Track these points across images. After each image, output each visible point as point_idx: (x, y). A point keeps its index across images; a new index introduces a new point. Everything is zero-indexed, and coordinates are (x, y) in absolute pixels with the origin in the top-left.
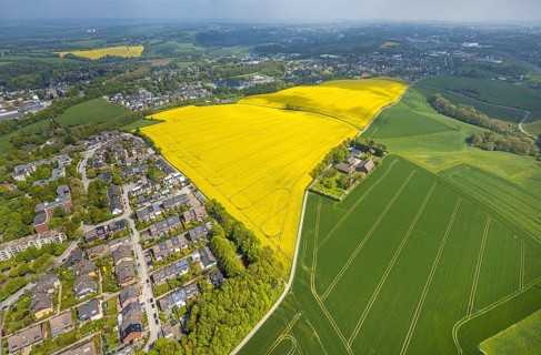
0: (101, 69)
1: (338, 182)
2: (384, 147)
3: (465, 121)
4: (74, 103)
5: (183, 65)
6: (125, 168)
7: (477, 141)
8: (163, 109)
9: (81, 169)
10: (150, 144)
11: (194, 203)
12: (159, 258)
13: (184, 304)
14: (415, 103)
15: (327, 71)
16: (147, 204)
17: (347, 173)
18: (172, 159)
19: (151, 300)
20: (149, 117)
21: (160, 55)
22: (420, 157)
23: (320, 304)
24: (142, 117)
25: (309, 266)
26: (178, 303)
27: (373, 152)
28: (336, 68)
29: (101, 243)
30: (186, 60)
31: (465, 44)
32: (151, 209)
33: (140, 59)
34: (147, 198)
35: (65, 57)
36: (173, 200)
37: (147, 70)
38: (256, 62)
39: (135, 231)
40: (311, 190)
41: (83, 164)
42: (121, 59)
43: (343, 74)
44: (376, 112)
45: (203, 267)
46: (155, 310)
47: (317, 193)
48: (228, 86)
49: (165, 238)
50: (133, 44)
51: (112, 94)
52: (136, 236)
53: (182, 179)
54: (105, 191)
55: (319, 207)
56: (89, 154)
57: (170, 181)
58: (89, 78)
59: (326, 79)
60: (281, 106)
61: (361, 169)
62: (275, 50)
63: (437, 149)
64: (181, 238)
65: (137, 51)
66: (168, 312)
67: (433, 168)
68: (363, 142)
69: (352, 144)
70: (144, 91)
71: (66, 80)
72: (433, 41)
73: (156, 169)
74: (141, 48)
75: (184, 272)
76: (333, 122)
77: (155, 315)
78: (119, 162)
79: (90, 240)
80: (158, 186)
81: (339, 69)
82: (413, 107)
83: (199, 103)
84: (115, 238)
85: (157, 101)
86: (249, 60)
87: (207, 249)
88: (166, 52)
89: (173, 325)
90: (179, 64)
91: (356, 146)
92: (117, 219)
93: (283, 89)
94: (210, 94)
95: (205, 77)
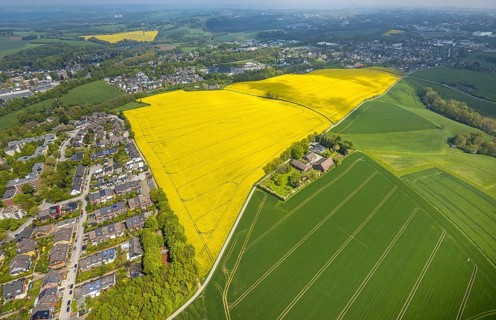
0: (114, 52)
1: (289, 179)
2: (350, 144)
3: (454, 119)
4: (78, 84)
5: (186, 50)
6: (99, 151)
7: (460, 142)
8: (155, 93)
9: (62, 150)
10: (128, 127)
11: (145, 190)
12: (95, 244)
13: (98, 294)
14: (403, 96)
15: (320, 59)
16: (104, 187)
17: (301, 170)
18: (141, 144)
19: (72, 287)
20: (139, 100)
21: (170, 40)
22: (390, 157)
23: (227, 312)
24: (134, 100)
25: (230, 268)
26: (91, 293)
27: (338, 147)
28: (330, 56)
29: (51, 222)
30: (192, 45)
31: (476, 34)
32: (103, 193)
33: (153, 43)
34: (107, 181)
35: (89, 40)
36: (125, 187)
37: (153, 54)
38: (253, 49)
39: (85, 213)
40: (258, 186)
41: (67, 142)
42: (136, 43)
43: (336, 62)
44: (356, 105)
45: (128, 258)
46: (70, 298)
47: (264, 190)
48: (219, 71)
49: (105, 224)
50: (150, 29)
51: (112, 77)
52: (83, 219)
53: (141, 165)
54: (74, 172)
55: (261, 206)
56: (73, 134)
57: (131, 166)
58: (102, 60)
59: (317, 67)
60: (262, 93)
61: (318, 167)
62: (276, 37)
63: (412, 149)
64: (118, 226)
65: (151, 35)
66: (82, 301)
67: (398, 171)
68: (329, 138)
69: (317, 138)
70: (142, 74)
71: (82, 61)
72: (442, 29)
73: (125, 151)
74: (155, 33)
75: (111, 261)
76: (308, 113)
77: (69, 303)
78: (95, 143)
79: (44, 218)
80: (119, 170)
81: (333, 58)
82: (397, 99)
83: (189, 88)
84: (64, 219)
85: (152, 84)
86: (249, 46)
87: (136, 239)
88: (176, 37)
89: (81, 315)
90: (183, 49)
91: (323, 142)
92: (74, 200)
93: (271, 77)
94: (201, 79)
95: (200, 61)
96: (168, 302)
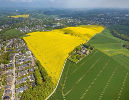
0: (17, 21)
1: (77, 57)
2: (94, 47)
3: (123, 39)
4: (8, 30)
5: (39, 20)
6: (17, 49)
7: (127, 46)
8: (31, 32)
9: (5, 49)
10: (25, 42)
11: (33, 60)
12: (19, 76)
13: (23, 92)
14: (107, 33)
15: (80, 23)
16: (20, 60)
17: (80, 54)
18: (29, 47)
19: (14, 89)
20: (26, 34)
21: (33, 17)
22: (106, 51)
23: (64, 97)
24: (25, 34)
25: (63, 84)
26: (21, 91)
27: (90, 48)
28: (82, 22)
29: (5, 70)
30: (40, 18)
31: (126, 15)
32: (20, 61)
33: (28, 18)
34: (20, 58)
35: (9, 17)
36: (27, 59)
37: (29, 21)
38: (59, 20)
39: (15, 67)
40: (68, 59)
41: (6, 47)
42: (23, 18)
43: (85, 23)
44: (93, 35)
45: (31, 81)
46: (14, 93)
47: (69, 60)
48: (50, 26)
49: (22, 70)
50: (27, 14)
51: (18, 28)
52: (15, 69)
53: (31, 53)
54: (10, 55)
55: (69, 65)
56: (8, 44)
57: (27, 53)
58: (14, 23)
59: (79, 25)
60: (64, 32)
61: (85, 53)
62: (65, 16)
63: (112, 48)
64: (26, 71)
65: (28, 16)
66: (18, 94)
67: (109, 55)
68: (87, 45)
69: (83, 45)
70: (27, 27)
71: (8, 23)
72: (115, 14)
73: (24, 49)
74: (29, 15)
75: (25, 82)
76: (79, 38)
77: (14, 94)
78: (15, 47)
79: (2, 69)
80: (24, 55)
81: (83, 22)
82: (105, 34)
83: (41, 31)
84: (9, 69)
85: (30, 30)
86: (57, 19)
87: (33, 75)
88: (35, 16)
89: (18, 98)
90: (38, 20)
91: (85, 46)
92: (11, 63)
93: (65, 27)
94: (44, 28)
95: (44, 23)
96: (46, 93)
